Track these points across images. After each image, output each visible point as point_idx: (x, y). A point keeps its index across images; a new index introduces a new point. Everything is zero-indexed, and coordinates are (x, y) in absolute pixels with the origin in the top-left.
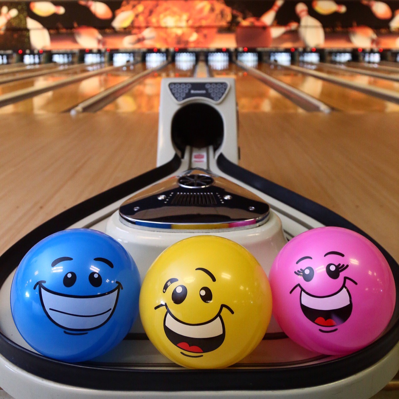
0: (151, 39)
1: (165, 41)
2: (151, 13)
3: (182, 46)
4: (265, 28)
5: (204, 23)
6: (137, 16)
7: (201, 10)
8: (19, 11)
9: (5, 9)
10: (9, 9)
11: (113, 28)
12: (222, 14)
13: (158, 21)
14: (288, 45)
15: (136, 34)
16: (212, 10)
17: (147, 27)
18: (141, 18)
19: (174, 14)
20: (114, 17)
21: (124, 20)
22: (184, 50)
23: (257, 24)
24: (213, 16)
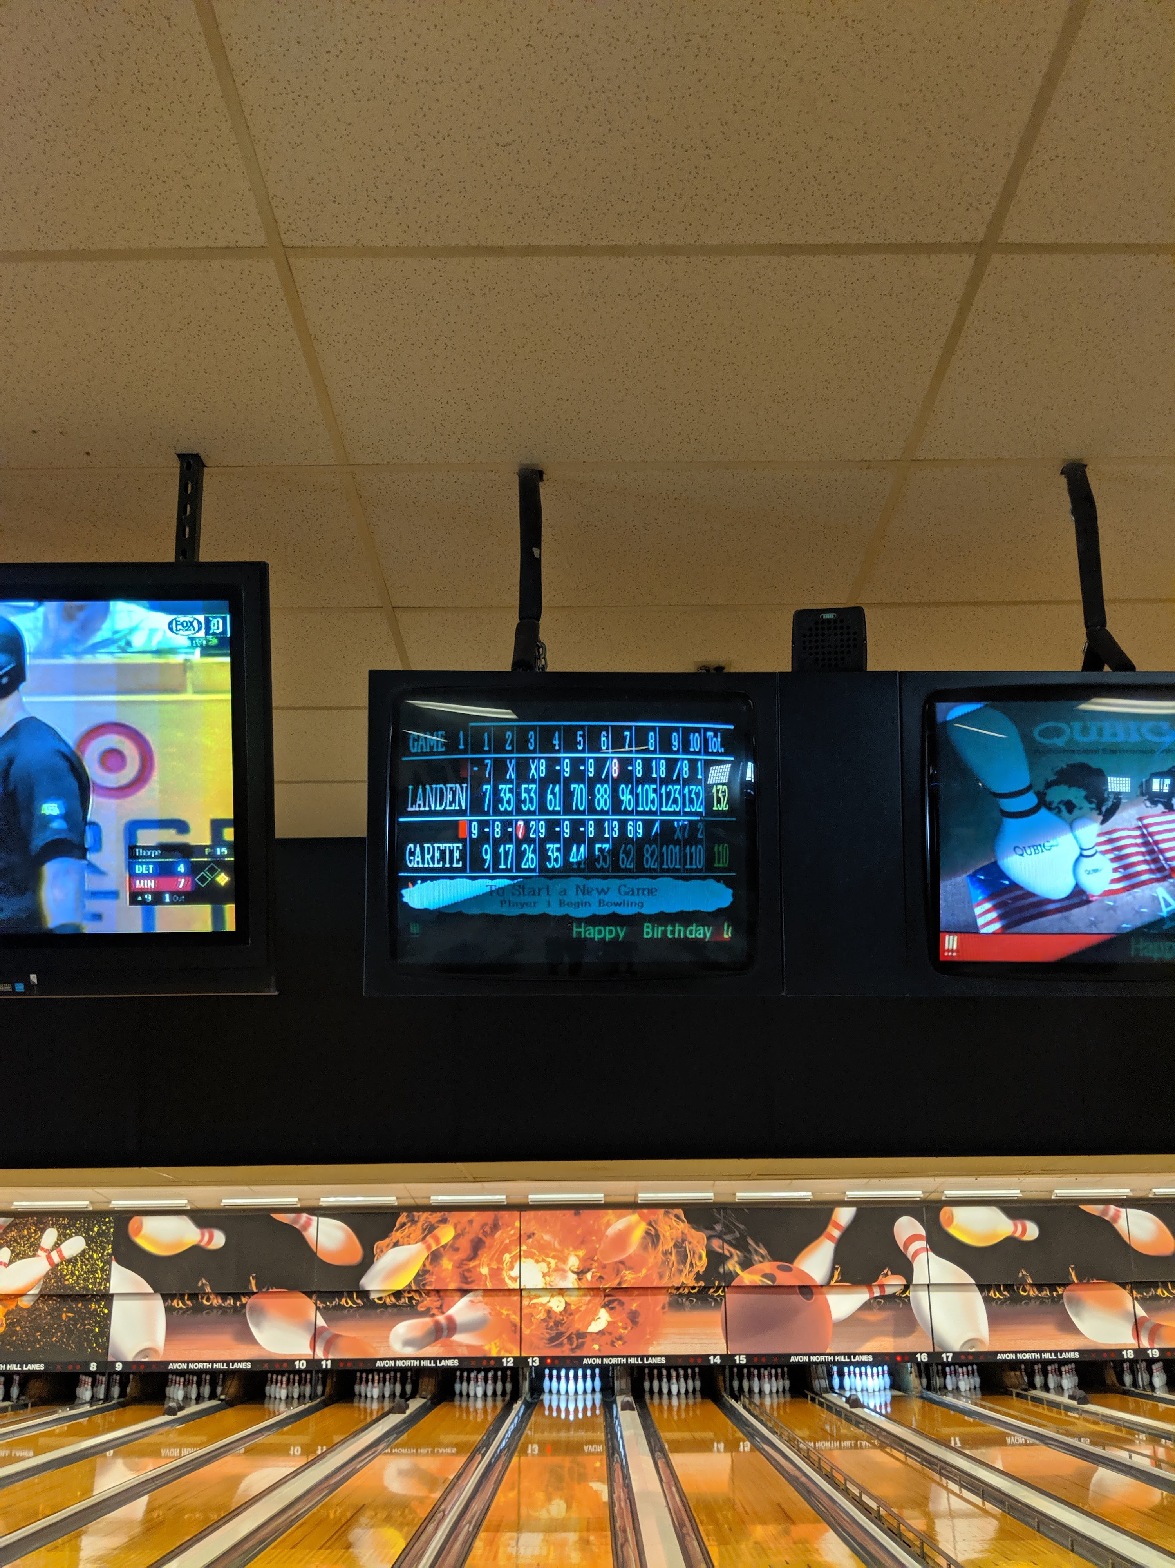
0: (471, 1327)
1: (517, 1331)
2: (477, 1246)
3: (565, 1351)
4: (807, 1290)
5: (629, 1278)
6: (435, 1257)
7: (622, 1238)
8: (89, 1240)
9: (50, 1236)
10: (63, 1237)
11: (364, 1294)
12: (681, 1248)
13: (496, 1273)
14: (886, 1344)
15: (427, 1313)
16: (653, 1238)
17: (464, 1292)
18: (447, 1264)
19: (542, 1251)
20: (368, 1261)
21: (396, 1270)
22: (573, 1363)
23: (784, 1279)
24: (654, 1257)
